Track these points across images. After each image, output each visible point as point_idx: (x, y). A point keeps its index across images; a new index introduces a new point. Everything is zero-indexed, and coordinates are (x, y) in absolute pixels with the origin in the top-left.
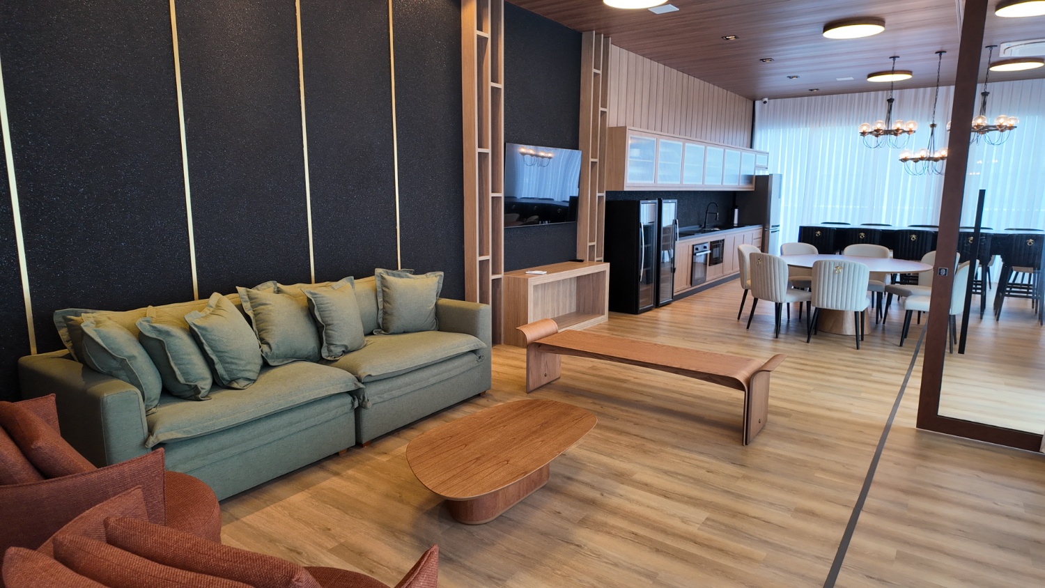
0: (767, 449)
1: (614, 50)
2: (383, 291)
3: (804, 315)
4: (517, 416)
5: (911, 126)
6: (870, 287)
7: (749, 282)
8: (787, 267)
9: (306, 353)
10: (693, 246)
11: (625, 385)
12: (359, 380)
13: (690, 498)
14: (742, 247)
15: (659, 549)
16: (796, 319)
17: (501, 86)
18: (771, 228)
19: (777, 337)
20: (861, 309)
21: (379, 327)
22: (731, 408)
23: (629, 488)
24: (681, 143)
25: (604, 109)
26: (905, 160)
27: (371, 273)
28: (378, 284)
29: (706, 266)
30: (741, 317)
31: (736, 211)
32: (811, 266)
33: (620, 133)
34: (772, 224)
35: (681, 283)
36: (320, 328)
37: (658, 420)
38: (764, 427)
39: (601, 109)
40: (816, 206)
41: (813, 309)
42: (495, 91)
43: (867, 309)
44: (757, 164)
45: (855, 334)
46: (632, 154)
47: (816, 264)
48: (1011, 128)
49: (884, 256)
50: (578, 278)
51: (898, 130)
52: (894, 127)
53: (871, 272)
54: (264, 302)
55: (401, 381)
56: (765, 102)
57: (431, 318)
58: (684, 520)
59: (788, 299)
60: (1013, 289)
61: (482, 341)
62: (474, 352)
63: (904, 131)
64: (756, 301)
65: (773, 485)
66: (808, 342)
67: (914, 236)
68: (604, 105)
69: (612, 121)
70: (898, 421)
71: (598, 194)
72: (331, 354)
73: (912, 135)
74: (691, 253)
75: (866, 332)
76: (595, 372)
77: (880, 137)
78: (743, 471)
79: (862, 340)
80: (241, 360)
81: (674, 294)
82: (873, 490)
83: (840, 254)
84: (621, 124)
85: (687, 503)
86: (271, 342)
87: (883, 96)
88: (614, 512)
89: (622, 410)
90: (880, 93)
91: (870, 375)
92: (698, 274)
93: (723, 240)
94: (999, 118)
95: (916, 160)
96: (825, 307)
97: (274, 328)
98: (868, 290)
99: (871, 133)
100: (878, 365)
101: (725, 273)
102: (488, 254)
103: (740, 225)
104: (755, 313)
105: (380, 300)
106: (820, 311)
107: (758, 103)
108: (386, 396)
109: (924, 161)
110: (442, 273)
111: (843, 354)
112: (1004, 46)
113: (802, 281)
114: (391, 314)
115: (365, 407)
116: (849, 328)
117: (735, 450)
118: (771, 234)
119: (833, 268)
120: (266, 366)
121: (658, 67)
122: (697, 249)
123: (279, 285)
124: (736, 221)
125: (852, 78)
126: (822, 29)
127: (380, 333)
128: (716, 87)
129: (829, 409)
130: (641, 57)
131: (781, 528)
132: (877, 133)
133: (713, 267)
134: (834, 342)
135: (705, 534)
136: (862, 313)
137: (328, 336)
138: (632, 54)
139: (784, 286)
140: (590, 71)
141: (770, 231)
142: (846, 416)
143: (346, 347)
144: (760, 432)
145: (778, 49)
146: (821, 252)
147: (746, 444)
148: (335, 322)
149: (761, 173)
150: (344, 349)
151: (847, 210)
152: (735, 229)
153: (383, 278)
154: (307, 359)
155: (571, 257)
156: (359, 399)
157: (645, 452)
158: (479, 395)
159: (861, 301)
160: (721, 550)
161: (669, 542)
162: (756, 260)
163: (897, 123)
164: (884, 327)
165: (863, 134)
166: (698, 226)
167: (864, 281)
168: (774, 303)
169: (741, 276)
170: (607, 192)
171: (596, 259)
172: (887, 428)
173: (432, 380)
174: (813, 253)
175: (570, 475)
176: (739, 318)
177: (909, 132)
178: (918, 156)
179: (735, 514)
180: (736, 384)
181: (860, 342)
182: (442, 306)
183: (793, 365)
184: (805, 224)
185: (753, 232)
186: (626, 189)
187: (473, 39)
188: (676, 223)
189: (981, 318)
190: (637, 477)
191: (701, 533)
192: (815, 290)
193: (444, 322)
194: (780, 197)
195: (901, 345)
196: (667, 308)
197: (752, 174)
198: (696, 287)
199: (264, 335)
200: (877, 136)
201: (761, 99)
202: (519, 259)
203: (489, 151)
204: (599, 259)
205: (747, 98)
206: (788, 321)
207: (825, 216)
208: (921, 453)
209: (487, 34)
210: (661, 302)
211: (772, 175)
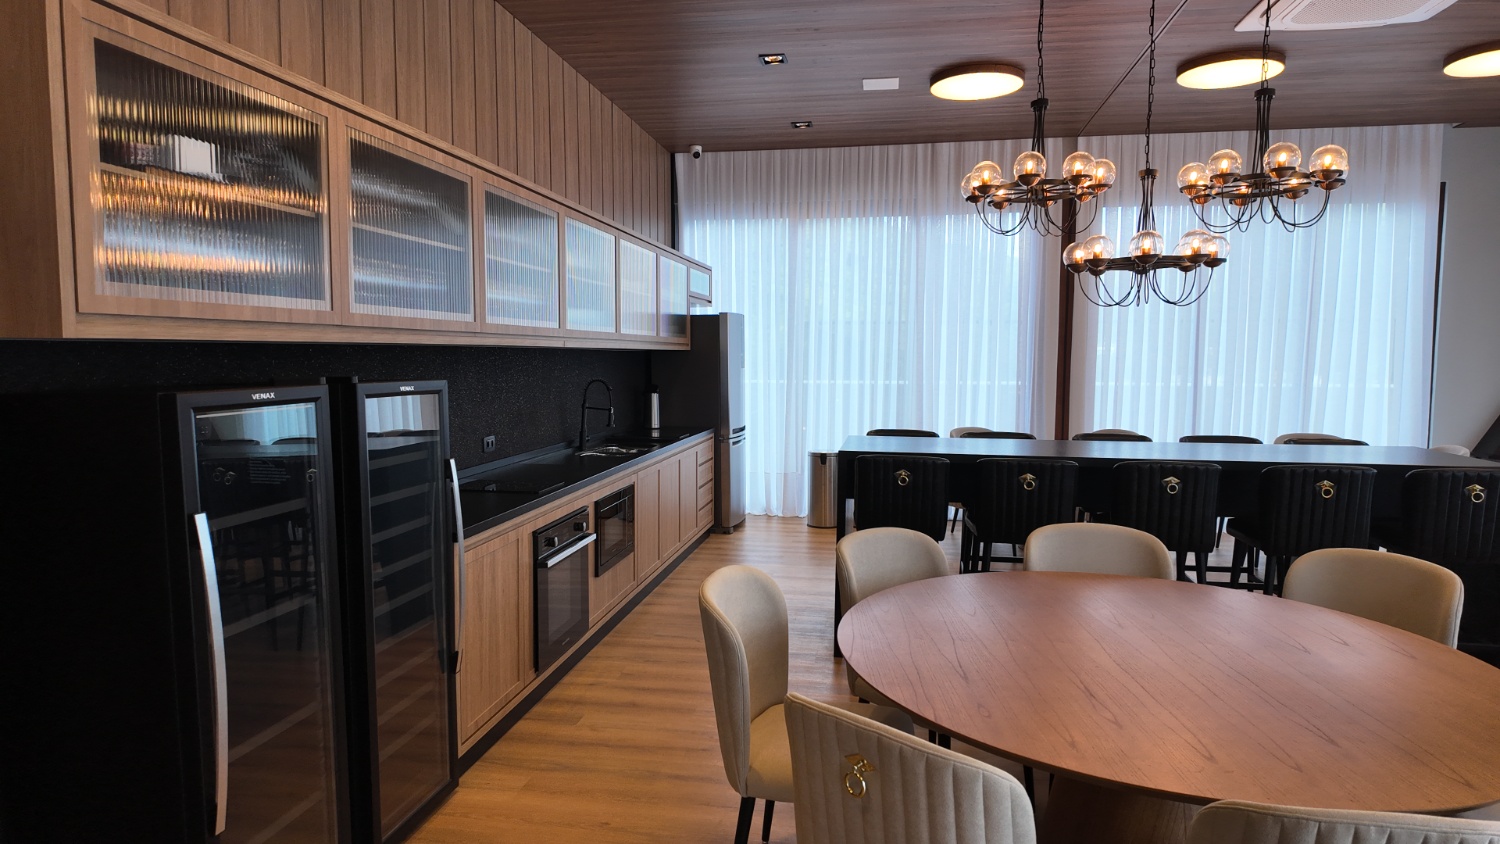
10: (535, 536)
18: (732, 436)
31: (655, 397)
34: (733, 425)
44: (691, 290)
56: (699, 156)
67: (1173, 482)
74: (527, 562)
93: (631, 489)
101: (643, 574)
107: (681, 158)
118: (732, 447)
124: (655, 423)
141: (731, 441)
149: (702, 310)
152: (655, 452)
185: (695, 449)
197: (684, 312)
201: (686, 149)
205: (657, 139)
211: (724, 315)
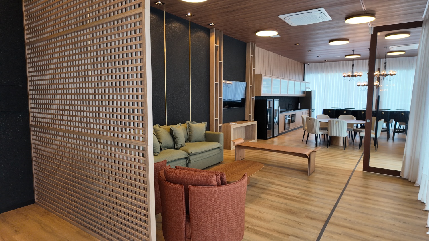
0: (315, 176)
1: (257, 48)
2: (189, 128)
3: (326, 140)
4: (239, 164)
5: (360, 74)
6: (348, 129)
7: (306, 128)
8: (319, 122)
9: (170, 146)
10: (285, 116)
11: (267, 160)
12: (189, 154)
13: (294, 188)
14: (303, 116)
15: (286, 199)
16: (323, 141)
17: (222, 62)
18: (312, 110)
19: (316, 146)
20: (345, 136)
21: (187, 140)
22: (302, 166)
23: (274, 186)
24: (280, 80)
25: (254, 68)
26: (359, 85)
27: (186, 123)
28: (188, 126)
29: (289, 124)
30: (303, 140)
31: (299, 104)
32: (327, 122)
33: (260, 77)
34: (312, 109)
35: (281, 130)
36: (174, 139)
37: (280, 169)
38: (314, 171)
39: (253, 68)
40: (328, 102)
41: (329, 136)
42: (220, 63)
43: (347, 136)
44: (306, 87)
45: (343, 145)
46: (264, 83)
47: (329, 121)
48: (394, 75)
49: (353, 119)
50: (246, 126)
51: (356, 75)
52: (354, 74)
53: (348, 124)
54: (158, 130)
55: (199, 156)
56: (308, 64)
57: (204, 137)
58: (292, 193)
59: (320, 133)
60: (400, 131)
61: (221, 145)
62: (218, 148)
63: (358, 76)
64: (308, 134)
65: (318, 185)
66: (327, 148)
67: (363, 112)
68: (254, 67)
69: (256, 73)
70: (357, 169)
71: (252, 97)
72: (178, 147)
73: (361, 77)
74: (284, 118)
75: (347, 145)
76: (256, 157)
77: (350, 77)
78: (309, 182)
79: (346, 147)
80: (156, 147)
81: (279, 133)
82: (348, 186)
83: (338, 118)
84: (259, 73)
85: (293, 189)
86: (162, 142)
87: (351, 63)
88: (271, 191)
89: (268, 167)
90: (350, 61)
91: (348, 157)
92: (287, 126)
93: (295, 114)
94: (390, 71)
95: (363, 86)
96: (333, 136)
97: (162, 138)
98: (347, 130)
99: (347, 76)
100: (352, 155)
101: (296, 126)
102: (218, 117)
103: (301, 109)
104: (308, 139)
105: (188, 131)
106: (331, 137)
107: (306, 65)
108: (195, 160)
109: (365, 86)
110: (206, 123)
111: (340, 151)
112: (390, 47)
113: (325, 127)
114: (192, 136)
115: (190, 163)
116: (341, 143)
117: (306, 177)
118: (312, 112)
119: (335, 122)
120: (161, 150)
121: (271, 53)
122: (286, 117)
123: (159, 126)
124: (299, 108)
125: (339, 57)
126: (328, 42)
127: (188, 142)
128: (291, 59)
129: (335, 166)
130: (265, 50)
131: (321, 194)
132: (349, 76)
133: (292, 124)
134: (336, 148)
135: (299, 196)
136: (346, 138)
137: (177, 141)
138: (263, 49)
139: (318, 129)
140: (249, 56)
141: (312, 111)
142: (340, 168)
143: (182, 145)
144: (313, 172)
145: (313, 47)
146: (330, 118)
147: (309, 175)
148: (179, 137)
149: (308, 90)
150: (181, 145)
151: (340, 103)
152: (299, 110)
153: (189, 124)
154: (171, 148)
155: (242, 119)
156: (188, 160)
157: (278, 177)
158: (219, 163)
159: (345, 134)
160: (305, 199)
161: (289, 197)
162: (308, 120)
163: (355, 73)
164: (353, 144)
165: (344, 76)
166: (285, 109)
167: (346, 127)
168: (315, 135)
169: (303, 127)
170: (255, 97)
171: (252, 120)
172: (354, 171)
173: (208, 156)
174: (328, 118)
175: (256, 183)
176: (303, 141)
177: (360, 76)
178: (363, 84)
179: (307, 191)
180: (305, 156)
181: (345, 148)
182: (207, 133)
183: (323, 155)
184: (324, 108)
185: (306, 111)
186: (262, 96)
187: (214, 47)
188: (279, 108)
189: (388, 141)
190: (276, 183)
191: (298, 195)
192: (329, 131)
193: (208, 138)
194: (315, 99)
195: (359, 149)
196: (277, 138)
197: (305, 90)
198: (286, 131)
199: (160, 140)
200: (349, 77)
201: (307, 63)
202: (227, 120)
203: (218, 83)
204: (253, 120)
205: (302, 63)
206: (320, 142)
207: (331, 105)
208: (365, 177)
209: (218, 45)
210: (275, 136)
211: (312, 91)
